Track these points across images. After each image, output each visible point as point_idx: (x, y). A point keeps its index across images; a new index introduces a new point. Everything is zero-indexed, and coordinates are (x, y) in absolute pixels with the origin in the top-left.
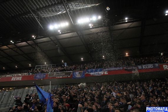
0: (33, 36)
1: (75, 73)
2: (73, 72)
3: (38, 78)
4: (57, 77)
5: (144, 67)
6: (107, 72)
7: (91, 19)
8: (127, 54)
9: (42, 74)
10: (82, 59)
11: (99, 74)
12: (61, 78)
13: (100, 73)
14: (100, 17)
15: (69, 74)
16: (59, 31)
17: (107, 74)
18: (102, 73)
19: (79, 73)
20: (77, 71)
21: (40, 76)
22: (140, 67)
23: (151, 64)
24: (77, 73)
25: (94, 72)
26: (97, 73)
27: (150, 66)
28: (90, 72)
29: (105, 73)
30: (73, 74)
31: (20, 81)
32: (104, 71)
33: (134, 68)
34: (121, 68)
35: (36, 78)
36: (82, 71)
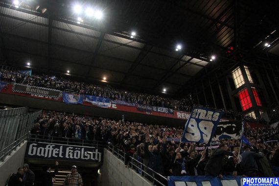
1: (68, 95)
4: (33, 95)
5: (159, 110)
6: (116, 105)
8: (105, 78)
11: (104, 105)
12: (40, 98)
13: (106, 104)
15: (58, 94)
17: (116, 108)
18: (108, 105)
19: (74, 96)
20: (71, 93)
22: (155, 109)
23: (165, 107)
24: (71, 96)
25: (98, 101)
26: (102, 103)
27: (165, 110)
28: (92, 100)
30: (64, 96)
32: (112, 103)
33: (149, 108)
34: (134, 105)
36: (79, 96)
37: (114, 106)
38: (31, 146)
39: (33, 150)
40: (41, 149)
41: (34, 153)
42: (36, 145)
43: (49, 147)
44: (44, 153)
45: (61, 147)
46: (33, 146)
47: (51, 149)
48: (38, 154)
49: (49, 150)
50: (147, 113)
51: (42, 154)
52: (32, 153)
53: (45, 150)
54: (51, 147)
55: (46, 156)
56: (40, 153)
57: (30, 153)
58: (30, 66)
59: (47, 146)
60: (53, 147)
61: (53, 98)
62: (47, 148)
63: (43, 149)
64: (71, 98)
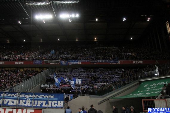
0: (19, 22)
5: (101, 61)
7: (71, 16)
8: (96, 39)
9: (39, 61)
10: (59, 40)
12: (53, 64)
14: (78, 15)
15: (58, 62)
16: (44, 21)
18: (78, 63)
20: (63, 60)
22: (99, 61)
23: (104, 60)
24: (63, 62)
25: (74, 62)
27: (104, 61)
28: (71, 62)
30: (61, 62)
31: (23, 64)
33: (96, 61)
34: (89, 61)
35: (35, 63)
36: (66, 61)
37: (80, 63)
45: (49, 85)
50: (95, 64)
56: (44, 87)
58: (60, 40)
60: (47, 85)
61: (57, 64)
64: (64, 63)
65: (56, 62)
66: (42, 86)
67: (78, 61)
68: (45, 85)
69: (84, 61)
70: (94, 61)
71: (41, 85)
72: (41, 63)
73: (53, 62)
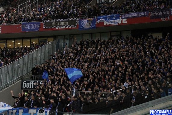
1: (83, 21)
2: (80, 21)
3: (28, 30)
4: (57, 28)
6: (126, 20)
9: (33, 24)
12: (63, 29)
13: (116, 21)
15: (73, 23)
17: (126, 22)
18: (119, 21)
19: (88, 21)
20: (85, 18)
21: (31, 26)
24: (85, 21)
25: (109, 19)
26: (113, 21)
29: (124, 22)
30: (80, 23)
32: (122, 19)
34: (146, 13)
35: (25, 29)
36: (92, 19)
37: (124, 21)
38: (23, 82)
39: (24, 85)
40: (28, 84)
41: (25, 87)
42: (25, 82)
43: (32, 82)
44: (30, 86)
45: (38, 82)
46: (25, 83)
47: (33, 83)
48: (27, 87)
49: (32, 84)
51: (29, 87)
52: (24, 86)
53: (30, 84)
54: (33, 82)
55: (31, 87)
56: (28, 86)
57: (23, 87)
59: (31, 82)
60: (34, 82)
61: (72, 27)
62: (31, 83)
63: (29, 84)
64: (85, 23)
65: (70, 23)
66: (25, 85)
67: (118, 18)
68: (29, 82)
69: (135, 14)
70: (160, 13)
71: (22, 81)
72: (36, 29)
73: (63, 23)
